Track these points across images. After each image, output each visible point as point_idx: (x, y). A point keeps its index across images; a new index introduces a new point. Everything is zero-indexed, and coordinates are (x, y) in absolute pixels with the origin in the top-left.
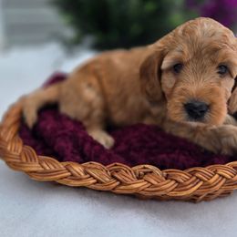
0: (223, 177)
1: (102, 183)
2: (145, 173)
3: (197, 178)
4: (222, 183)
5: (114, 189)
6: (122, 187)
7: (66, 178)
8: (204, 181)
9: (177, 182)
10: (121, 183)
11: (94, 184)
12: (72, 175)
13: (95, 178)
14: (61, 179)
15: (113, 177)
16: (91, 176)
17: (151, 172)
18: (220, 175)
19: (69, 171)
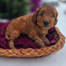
0: (50, 50)
1: (18, 54)
2: (30, 51)
3: (44, 51)
4: (50, 52)
5: (22, 56)
6: (24, 55)
7: (8, 54)
8: (45, 51)
9: (38, 52)
10: (24, 54)
11: (16, 55)
12: (9, 53)
13: (16, 53)
14: (6, 54)
15: (21, 52)
16: (15, 53)
17: (31, 50)
18: (49, 50)
19: (8, 52)
